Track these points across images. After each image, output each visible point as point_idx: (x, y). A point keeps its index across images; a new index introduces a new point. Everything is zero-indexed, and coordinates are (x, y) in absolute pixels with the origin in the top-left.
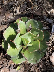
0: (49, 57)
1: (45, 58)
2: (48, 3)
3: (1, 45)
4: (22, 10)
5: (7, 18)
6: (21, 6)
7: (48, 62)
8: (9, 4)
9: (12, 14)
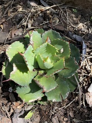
0: (83, 94)
1: (77, 97)
2: (73, 15)
3: (1, 70)
4: (37, 23)
5: (13, 36)
6: (34, 20)
7: (83, 104)
8: (17, 16)
9: (21, 29)
